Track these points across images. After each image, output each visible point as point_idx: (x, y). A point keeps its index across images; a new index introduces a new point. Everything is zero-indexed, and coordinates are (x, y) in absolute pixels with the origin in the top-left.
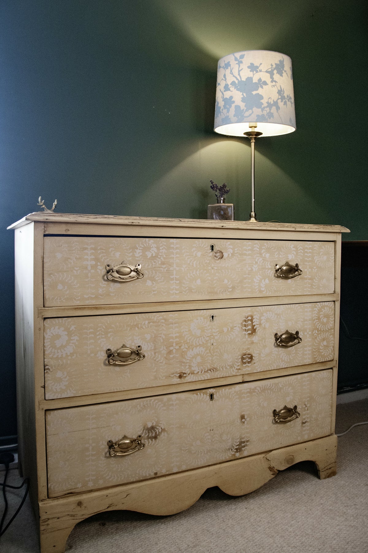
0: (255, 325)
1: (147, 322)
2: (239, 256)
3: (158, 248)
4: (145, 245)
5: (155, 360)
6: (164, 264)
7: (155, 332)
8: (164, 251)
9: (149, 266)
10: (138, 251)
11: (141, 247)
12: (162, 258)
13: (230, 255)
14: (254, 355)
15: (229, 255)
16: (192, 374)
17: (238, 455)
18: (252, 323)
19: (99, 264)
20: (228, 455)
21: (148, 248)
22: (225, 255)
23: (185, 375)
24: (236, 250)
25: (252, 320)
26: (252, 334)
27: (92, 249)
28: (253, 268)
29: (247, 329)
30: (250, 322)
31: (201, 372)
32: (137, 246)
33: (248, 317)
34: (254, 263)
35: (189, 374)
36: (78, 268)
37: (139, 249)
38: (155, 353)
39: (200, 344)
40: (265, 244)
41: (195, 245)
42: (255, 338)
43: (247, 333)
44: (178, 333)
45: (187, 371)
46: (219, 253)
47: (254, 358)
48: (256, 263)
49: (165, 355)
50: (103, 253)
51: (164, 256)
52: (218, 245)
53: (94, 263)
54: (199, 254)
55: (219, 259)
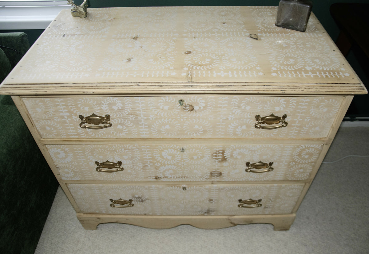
0: (225, 156)
1: (123, 149)
2: (213, 109)
3: (123, 103)
4: (110, 101)
5: (134, 169)
6: (131, 115)
7: (131, 155)
8: (129, 105)
9: (117, 116)
10: (104, 106)
11: (106, 103)
12: (128, 110)
13: (202, 108)
15: (200, 108)
16: (165, 178)
18: (223, 155)
19: (73, 115)
20: (198, 214)
21: (115, 104)
22: (196, 108)
23: (159, 178)
24: (209, 103)
25: (223, 153)
26: (222, 161)
27: (63, 105)
28: (228, 118)
29: (217, 158)
30: (221, 154)
31: (174, 178)
32: (103, 102)
33: (218, 151)
34: (231, 113)
35: (163, 178)
36: (57, 117)
37: (105, 105)
38: (133, 166)
39: (171, 164)
40: (247, 99)
41: (162, 101)
42: (225, 164)
43: (217, 160)
44: (151, 157)
45: (162, 176)
46: (189, 106)
47: (222, 174)
48: (233, 114)
49: (142, 167)
50: (73, 108)
51: (131, 109)
52: (188, 100)
53: (68, 114)
54: (166, 108)
55: (189, 111)
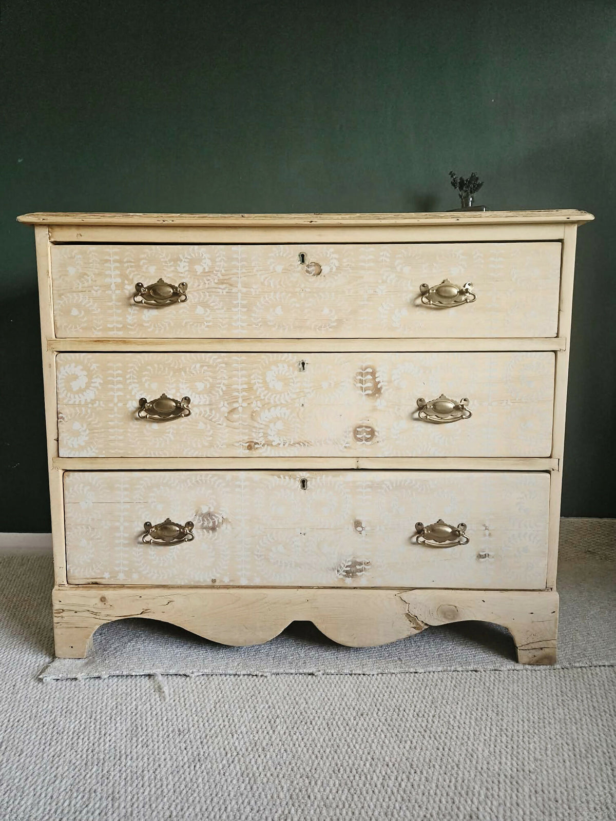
0: (379, 382)
1: (198, 365)
2: (351, 271)
3: (213, 260)
4: (193, 255)
5: (211, 420)
6: (222, 283)
7: (211, 380)
8: (222, 263)
9: (199, 285)
10: (182, 264)
11: (186, 258)
12: (219, 275)
13: (334, 270)
14: (376, 429)
15: (332, 269)
16: (268, 445)
17: (349, 582)
18: (374, 378)
19: (126, 282)
20: (333, 579)
21: (198, 260)
22: (325, 270)
23: (256, 446)
24: (345, 260)
25: (373, 374)
26: (373, 395)
27: (115, 261)
28: (377, 290)
29: (364, 386)
30: (370, 377)
31: (284, 445)
32: (181, 256)
33: (366, 369)
34: (380, 281)
35: (263, 445)
36: (98, 288)
37: (185, 261)
38: (211, 410)
39: (282, 404)
40: (403, 251)
41: (273, 255)
42: (380, 403)
43: (364, 393)
44: (245, 384)
45: (262, 441)
46: (314, 266)
47: (376, 433)
48: (384, 282)
49: (226, 415)
50: (131, 267)
51: (223, 271)
52: (313, 254)
53: (119, 280)
54: (279, 269)
55: (314, 275)
